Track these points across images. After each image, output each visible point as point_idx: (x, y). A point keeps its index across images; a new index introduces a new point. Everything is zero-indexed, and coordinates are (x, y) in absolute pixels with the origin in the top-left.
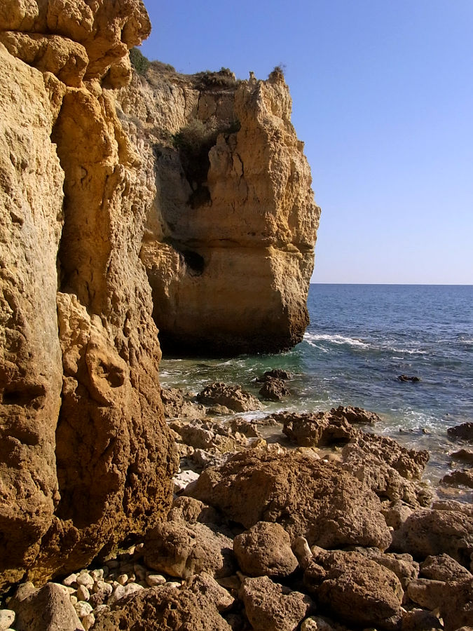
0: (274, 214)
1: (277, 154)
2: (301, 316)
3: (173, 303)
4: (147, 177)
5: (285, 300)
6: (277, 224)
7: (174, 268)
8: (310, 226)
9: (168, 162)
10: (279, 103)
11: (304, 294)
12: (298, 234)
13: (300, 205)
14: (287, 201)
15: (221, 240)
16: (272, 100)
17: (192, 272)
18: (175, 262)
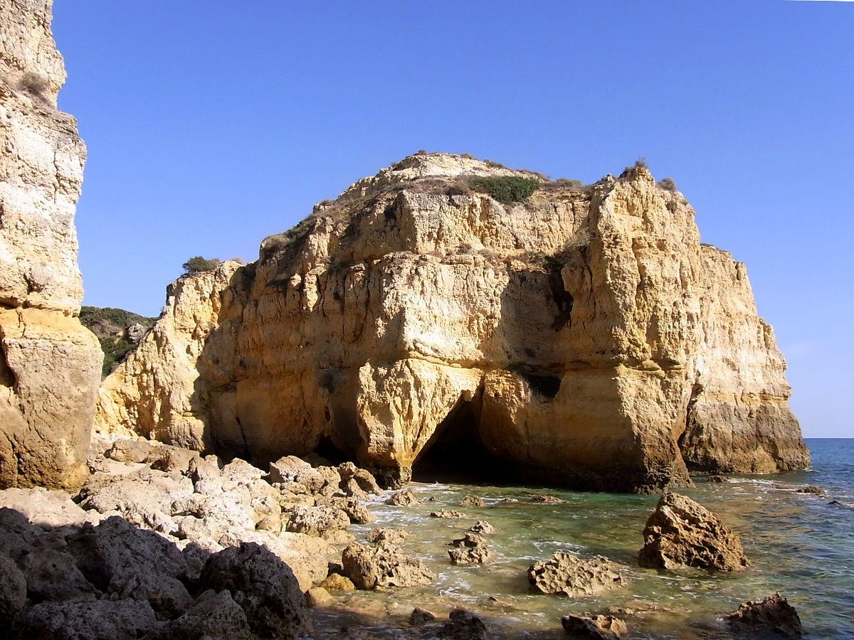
0: (624, 328)
1: (615, 261)
2: (663, 447)
3: (522, 431)
4: (492, 305)
5: (638, 427)
6: (629, 339)
7: (519, 395)
8: (677, 337)
9: (532, 285)
10: (636, 201)
11: (670, 420)
12: (660, 348)
13: (660, 314)
14: (641, 311)
15: (572, 362)
16: (627, 200)
17: (542, 398)
18: (518, 389)
